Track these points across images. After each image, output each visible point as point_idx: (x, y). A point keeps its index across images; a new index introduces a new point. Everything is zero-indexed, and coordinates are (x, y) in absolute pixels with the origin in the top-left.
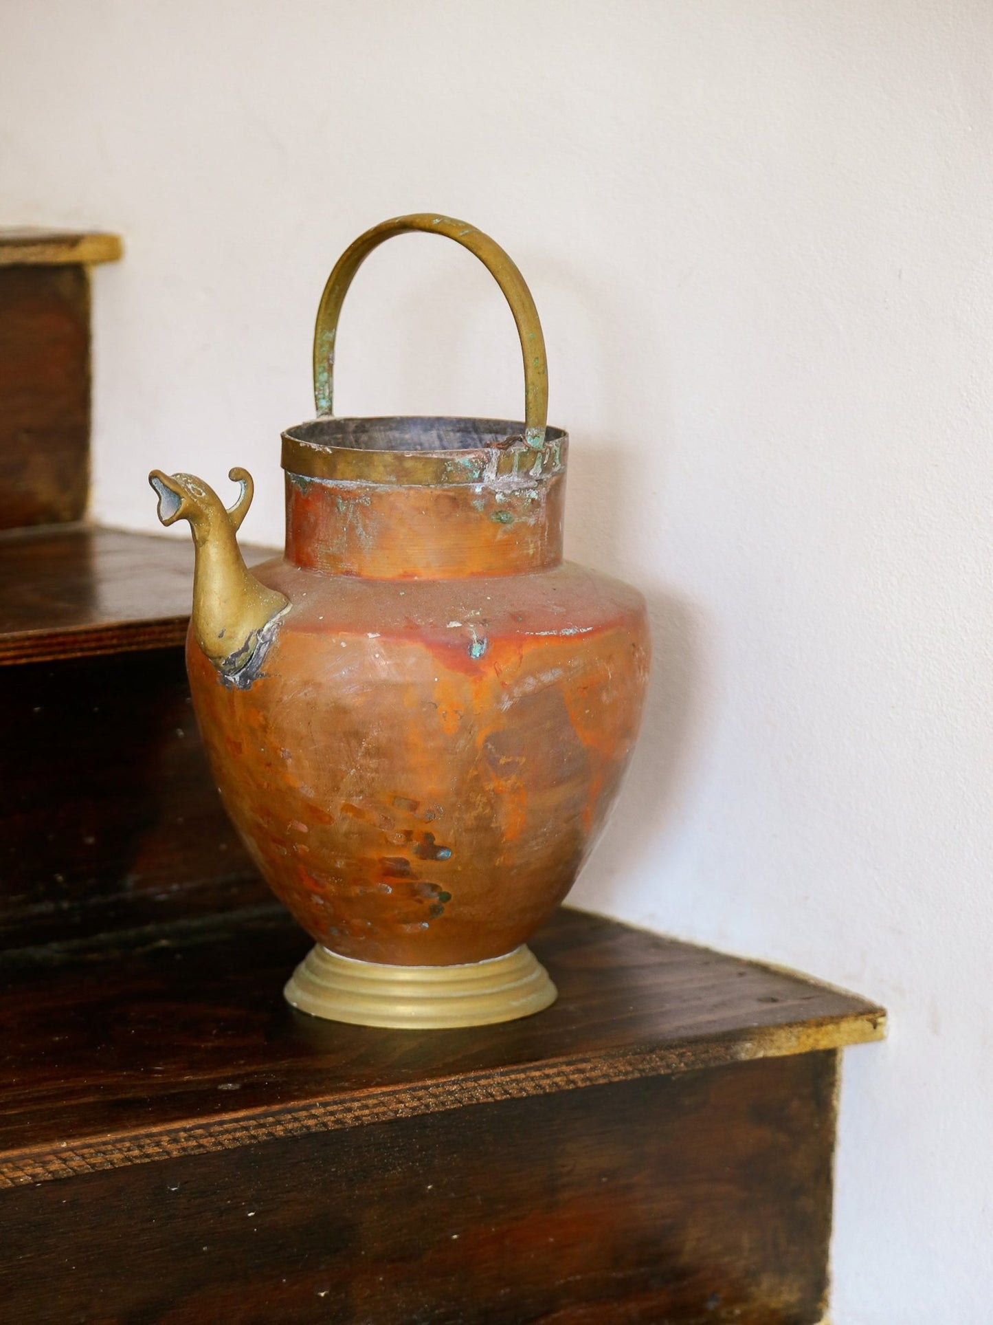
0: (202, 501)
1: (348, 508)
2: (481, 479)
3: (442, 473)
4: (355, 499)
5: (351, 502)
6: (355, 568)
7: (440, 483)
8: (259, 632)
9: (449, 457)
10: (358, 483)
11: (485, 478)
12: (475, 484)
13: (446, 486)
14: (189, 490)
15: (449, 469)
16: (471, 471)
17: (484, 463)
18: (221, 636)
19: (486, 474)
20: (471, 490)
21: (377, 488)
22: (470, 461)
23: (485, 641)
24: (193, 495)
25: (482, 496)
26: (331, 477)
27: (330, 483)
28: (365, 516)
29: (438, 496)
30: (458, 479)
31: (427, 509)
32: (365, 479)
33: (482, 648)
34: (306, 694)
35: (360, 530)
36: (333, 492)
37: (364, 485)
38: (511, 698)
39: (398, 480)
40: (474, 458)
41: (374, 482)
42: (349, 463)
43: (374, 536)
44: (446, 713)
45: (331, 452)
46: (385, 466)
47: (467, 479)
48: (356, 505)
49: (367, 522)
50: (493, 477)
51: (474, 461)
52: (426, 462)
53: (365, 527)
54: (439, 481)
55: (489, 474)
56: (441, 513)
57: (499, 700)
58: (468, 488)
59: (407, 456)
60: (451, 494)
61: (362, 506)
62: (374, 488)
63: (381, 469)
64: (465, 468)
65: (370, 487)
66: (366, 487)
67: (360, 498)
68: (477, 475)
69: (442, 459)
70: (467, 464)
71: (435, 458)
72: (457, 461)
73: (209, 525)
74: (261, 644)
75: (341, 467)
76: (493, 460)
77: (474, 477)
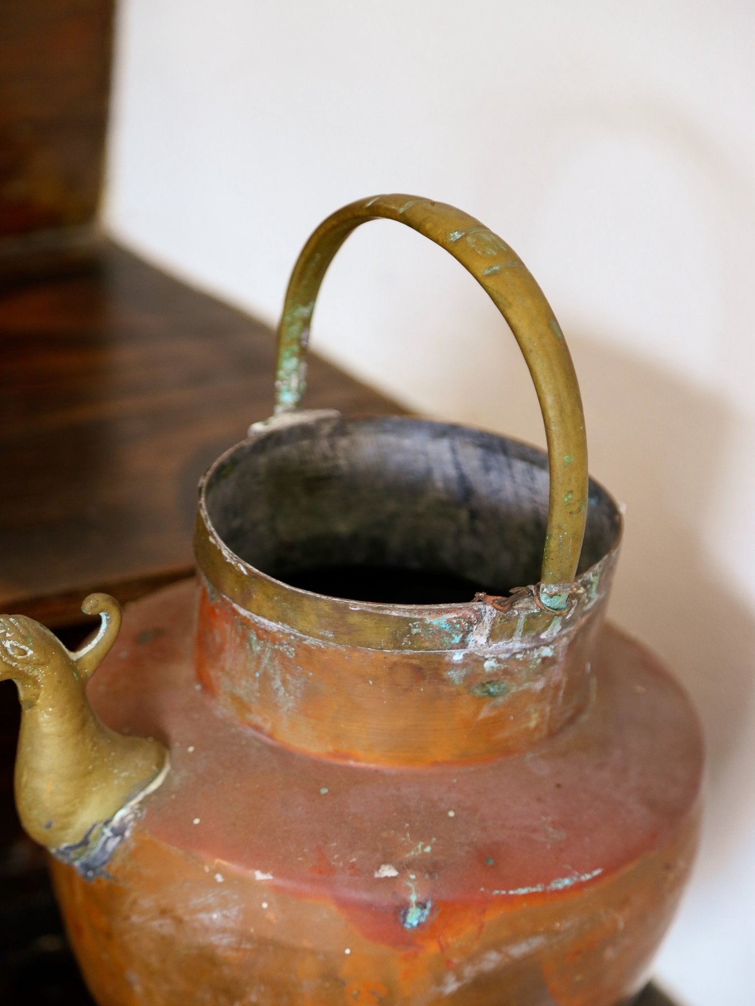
0: (27, 662)
1: (263, 651)
2: (463, 644)
3: (404, 635)
4: (275, 644)
5: (269, 644)
6: (268, 726)
7: (399, 648)
8: (107, 823)
9: (417, 616)
10: (279, 626)
11: (470, 643)
12: (453, 651)
13: (408, 652)
14: (5, 650)
15: (415, 631)
16: (449, 635)
17: (471, 623)
18: (49, 826)
19: (471, 638)
20: (447, 659)
21: (305, 640)
22: (449, 621)
23: (429, 905)
24: (11, 657)
25: (464, 665)
26: (244, 606)
27: (243, 612)
28: (286, 669)
29: (395, 664)
30: (427, 644)
31: (376, 679)
32: (289, 624)
33: (422, 915)
34: (161, 926)
35: (277, 683)
36: (246, 623)
37: (287, 631)
38: (459, 979)
39: (336, 637)
40: (455, 618)
41: (301, 631)
42: (269, 598)
43: (296, 697)
44: (359, 992)
45: (245, 573)
46: (319, 616)
47: (442, 645)
48: (276, 651)
49: (288, 677)
50: (482, 640)
51: (455, 621)
52: (379, 620)
53: (284, 682)
54: (397, 644)
55: (477, 638)
56: (397, 685)
57: (439, 981)
58: (441, 656)
59: (353, 609)
60: (414, 662)
61: (283, 656)
62: (302, 640)
63: (313, 618)
64: (440, 631)
65: (296, 637)
66: (290, 634)
67: (281, 644)
68: (457, 639)
69: (405, 619)
70: (444, 626)
71: (395, 617)
72: (428, 621)
73: (39, 688)
74: (108, 838)
75: (258, 596)
76: (485, 619)
77: (453, 642)
